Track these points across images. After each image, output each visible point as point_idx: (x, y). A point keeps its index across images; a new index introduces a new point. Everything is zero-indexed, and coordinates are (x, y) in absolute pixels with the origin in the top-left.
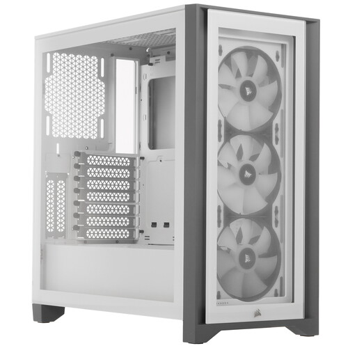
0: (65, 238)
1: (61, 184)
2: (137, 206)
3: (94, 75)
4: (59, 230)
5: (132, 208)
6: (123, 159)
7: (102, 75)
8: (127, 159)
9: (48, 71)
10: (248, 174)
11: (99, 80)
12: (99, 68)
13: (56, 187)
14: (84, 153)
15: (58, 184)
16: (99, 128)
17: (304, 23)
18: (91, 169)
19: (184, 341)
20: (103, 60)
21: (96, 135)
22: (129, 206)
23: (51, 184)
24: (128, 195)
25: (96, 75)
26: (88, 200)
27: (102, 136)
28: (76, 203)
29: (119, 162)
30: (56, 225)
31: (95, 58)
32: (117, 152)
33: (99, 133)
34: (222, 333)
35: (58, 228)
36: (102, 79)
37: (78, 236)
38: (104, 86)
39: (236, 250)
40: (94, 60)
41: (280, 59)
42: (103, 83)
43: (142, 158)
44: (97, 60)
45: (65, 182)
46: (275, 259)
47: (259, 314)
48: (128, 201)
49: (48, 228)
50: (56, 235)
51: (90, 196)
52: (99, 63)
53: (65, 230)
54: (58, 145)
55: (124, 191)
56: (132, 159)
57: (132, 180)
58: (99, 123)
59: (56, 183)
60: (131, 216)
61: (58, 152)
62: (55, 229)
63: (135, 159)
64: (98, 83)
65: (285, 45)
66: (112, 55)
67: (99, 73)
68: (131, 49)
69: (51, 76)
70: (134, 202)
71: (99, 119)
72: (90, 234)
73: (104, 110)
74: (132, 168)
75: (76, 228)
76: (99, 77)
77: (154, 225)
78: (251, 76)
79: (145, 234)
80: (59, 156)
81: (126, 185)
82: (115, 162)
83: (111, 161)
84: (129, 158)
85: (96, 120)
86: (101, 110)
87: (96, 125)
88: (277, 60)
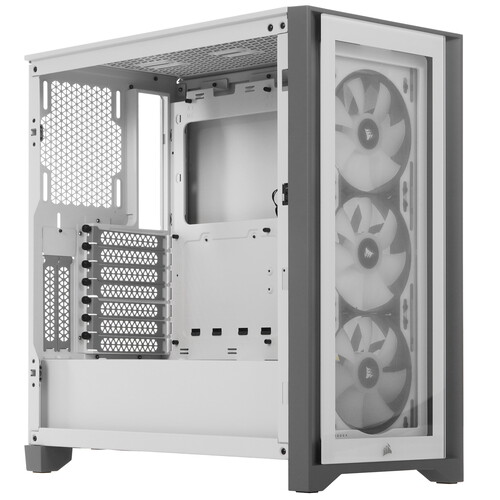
0: (69, 350)
1: (64, 273)
2: (168, 305)
3: (107, 115)
4: (62, 339)
5: (161, 308)
6: (148, 237)
7: (118, 116)
8: (154, 237)
9: (46, 107)
10: (368, 253)
11: (114, 123)
12: (113, 105)
13: (57, 276)
14: (96, 228)
15: (60, 273)
16: (114, 191)
17: (442, 39)
18: (105, 251)
19: (290, 489)
20: (118, 93)
21: (110, 202)
22: (156, 305)
23: (50, 272)
24: (156, 290)
25: (110, 116)
26: (102, 296)
27: (118, 204)
28: (86, 300)
29: (143, 242)
30: (57, 332)
31: (109, 90)
32: (140, 227)
33: (114, 199)
34: (343, 477)
35: (60, 336)
36: (118, 122)
37: (88, 348)
38: (120, 131)
39: (354, 360)
40: (107, 94)
41: (409, 90)
42: (118, 127)
43: (176, 237)
44: (110, 94)
45: (69, 269)
46: (403, 374)
47: (390, 451)
48: (156, 299)
49: (46, 336)
50: (58, 345)
51: (105, 290)
52: (113, 98)
53: (69, 339)
54: (59, 215)
55: (150, 284)
56: (161, 238)
57: (160, 268)
58: (113, 185)
59: (57, 270)
60: (160, 319)
61: (59, 226)
62: (57, 338)
63: (164, 237)
64: (111, 127)
65: (416, 70)
66: (131, 87)
67: (113, 112)
68: (156, 79)
69: (49, 115)
70: (164, 299)
71: (114, 178)
72: (105, 344)
73: (120, 167)
74: (160, 251)
75: (85, 336)
76: (114, 118)
77: (196, 332)
78: (372, 111)
79: (180, 346)
80: (61, 231)
81: (152, 276)
82: (137, 241)
83: (132, 241)
84: (157, 237)
85: (110, 180)
86: (117, 167)
87: (110, 188)
88: (405, 91)
